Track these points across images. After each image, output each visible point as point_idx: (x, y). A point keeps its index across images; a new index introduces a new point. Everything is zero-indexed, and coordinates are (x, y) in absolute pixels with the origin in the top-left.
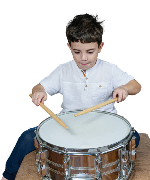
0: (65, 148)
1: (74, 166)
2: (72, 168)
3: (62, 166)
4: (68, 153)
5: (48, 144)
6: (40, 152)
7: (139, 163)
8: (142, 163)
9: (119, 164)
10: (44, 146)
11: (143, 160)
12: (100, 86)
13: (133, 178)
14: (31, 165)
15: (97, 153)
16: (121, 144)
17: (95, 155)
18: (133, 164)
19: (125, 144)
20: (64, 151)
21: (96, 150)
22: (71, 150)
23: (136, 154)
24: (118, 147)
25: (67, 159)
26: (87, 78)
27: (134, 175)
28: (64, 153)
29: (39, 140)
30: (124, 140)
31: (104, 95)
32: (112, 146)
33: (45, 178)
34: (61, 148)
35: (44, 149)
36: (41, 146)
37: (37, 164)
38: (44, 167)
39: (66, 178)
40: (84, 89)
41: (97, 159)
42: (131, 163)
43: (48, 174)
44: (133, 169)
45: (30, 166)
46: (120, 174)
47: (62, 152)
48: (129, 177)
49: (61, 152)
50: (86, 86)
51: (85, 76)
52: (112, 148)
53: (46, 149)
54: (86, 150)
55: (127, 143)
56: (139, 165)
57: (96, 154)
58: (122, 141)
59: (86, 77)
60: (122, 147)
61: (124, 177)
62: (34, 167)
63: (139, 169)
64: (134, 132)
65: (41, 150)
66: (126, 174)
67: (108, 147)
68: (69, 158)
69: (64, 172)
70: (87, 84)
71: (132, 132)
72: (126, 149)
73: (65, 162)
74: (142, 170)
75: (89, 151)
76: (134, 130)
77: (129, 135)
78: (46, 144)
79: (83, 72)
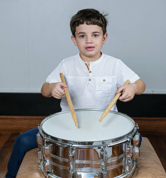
0: (71, 141)
1: (79, 160)
2: (77, 162)
3: (67, 160)
4: (74, 145)
5: (52, 137)
6: (44, 146)
7: (142, 161)
8: (145, 162)
9: (124, 159)
10: (49, 140)
11: (145, 159)
12: (104, 81)
13: (137, 175)
15: (102, 146)
16: (126, 138)
17: (101, 148)
18: (136, 161)
19: (130, 138)
20: (70, 144)
21: (101, 143)
22: (76, 143)
23: (139, 151)
24: (123, 140)
25: (72, 152)
26: (90, 72)
27: (138, 172)
28: (69, 146)
29: (43, 135)
30: (128, 134)
31: (109, 90)
32: (118, 139)
33: (48, 174)
34: (66, 141)
35: (49, 143)
36: (46, 140)
37: (39, 161)
38: (48, 163)
39: (71, 172)
40: (87, 83)
41: (103, 152)
42: (134, 161)
44: (137, 167)
46: (124, 170)
47: (68, 145)
48: (133, 174)
49: (66, 145)
50: (90, 80)
51: (89, 69)
52: (117, 142)
53: (52, 143)
54: (90, 143)
55: (132, 138)
56: (142, 164)
57: (102, 147)
58: (126, 135)
59: (90, 71)
60: (127, 141)
61: (128, 173)
63: (142, 167)
64: (138, 128)
65: (45, 145)
66: (130, 169)
67: (112, 141)
68: (74, 152)
69: (69, 166)
70: (91, 78)
71: (136, 128)
72: (130, 143)
73: (71, 155)
74: (146, 168)
75: (94, 144)
76: (137, 126)
77: (133, 130)
78: (50, 139)
79: (87, 66)
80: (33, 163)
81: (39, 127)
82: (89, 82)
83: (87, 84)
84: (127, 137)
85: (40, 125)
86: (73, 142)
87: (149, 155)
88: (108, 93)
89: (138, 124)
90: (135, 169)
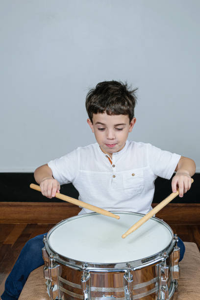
0: (84, 263)
1: (96, 287)
2: (93, 289)
3: (79, 286)
4: (88, 268)
5: (61, 257)
6: (51, 267)
7: (184, 282)
8: (188, 283)
9: (157, 284)
10: (56, 259)
11: (189, 279)
12: (133, 175)
14: (39, 285)
15: (126, 269)
16: (158, 258)
17: (124, 272)
18: (175, 283)
19: (165, 257)
20: (83, 266)
21: (125, 265)
22: (92, 265)
23: (179, 270)
24: (155, 261)
25: (86, 277)
26: (114, 166)
28: (82, 269)
29: (49, 252)
30: (163, 251)
34: (78, 263)
35: (55, 263)
36: (52, 260)
37: (47, 283)
38: (56, 288)
40: (111, 180)
41: (127, 277)
42: (173, 282)
43: (61, 297)
44: (176, 290)
45: (37, 286)
46: (158, 297)
47: (80, 268)
49: (78, 267)
50: (114, 176)
51: (111, 163)
52: (147, 262)
53: (59, 263)
54: (112, 265)
55: (168, 256)
56: (183, 285)
57: (126, 271)
58: (160, 252)
59: (113, 164)
60: (160, 261)
62: (42, 287)
63: (184, 290)
65: (52, 265)
66: (166, 297)
67: (142, 261)
68: (89, 276)
69: (83, 294)
70: (115, 173)
71: (174, 241)
72: (165, 264)
73: (84, 281)
75: (116, 267)
76: (176, 238)
77: (170, 245)
78: (57, 257)
79: (109, 158)
80: (40, 284)
81: (45, 239)
82: (114, 179)
83: (110, 182)
84: (161, 255)
85: (46, 237)
86: (87, 263)
87: (195, 272)
88: (140, 190)
89: (178, 236)
90: (173, 295)
